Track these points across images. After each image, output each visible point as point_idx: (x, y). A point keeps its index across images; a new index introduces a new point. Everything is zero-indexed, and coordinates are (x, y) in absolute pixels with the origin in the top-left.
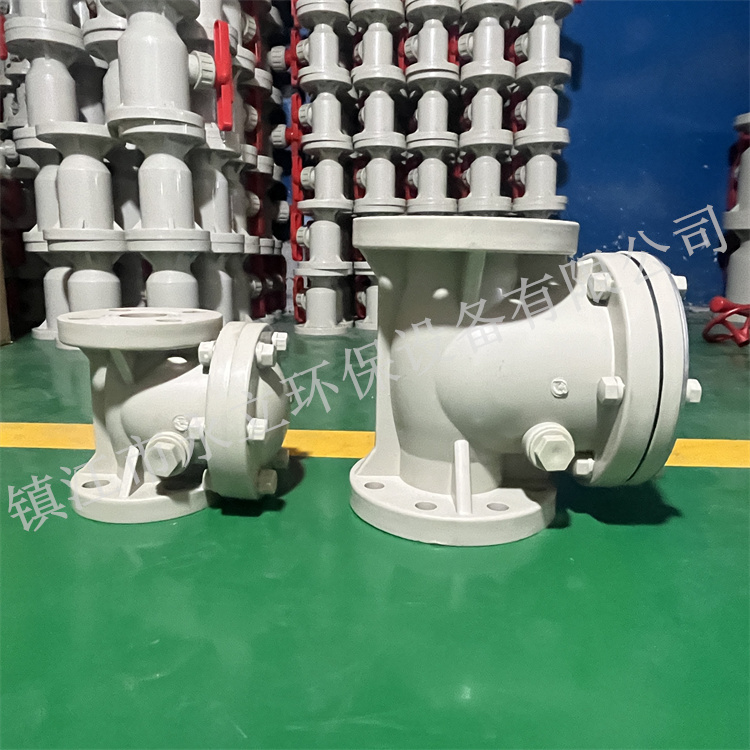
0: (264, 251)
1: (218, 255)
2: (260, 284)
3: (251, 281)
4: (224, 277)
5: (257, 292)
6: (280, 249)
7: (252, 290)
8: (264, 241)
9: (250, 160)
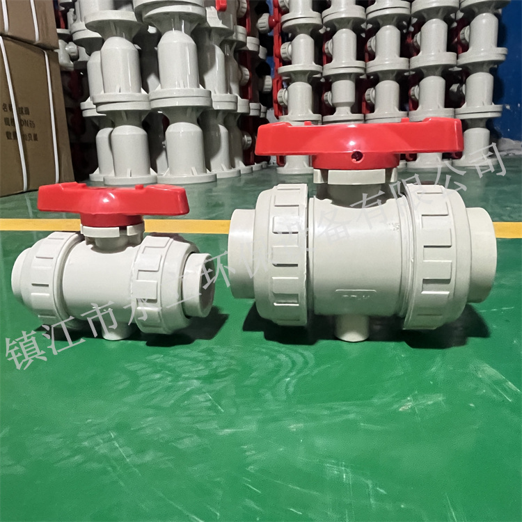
0: (252, 113)
1: (218, 111)
2: (250, 138)
3: (244, 136)
4: (223, 130)
5: (248, 144)
6: (265, 113)
7: (243, 143)
8: (253, 105)
9: (241, 38)
